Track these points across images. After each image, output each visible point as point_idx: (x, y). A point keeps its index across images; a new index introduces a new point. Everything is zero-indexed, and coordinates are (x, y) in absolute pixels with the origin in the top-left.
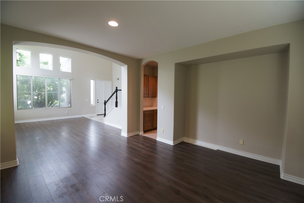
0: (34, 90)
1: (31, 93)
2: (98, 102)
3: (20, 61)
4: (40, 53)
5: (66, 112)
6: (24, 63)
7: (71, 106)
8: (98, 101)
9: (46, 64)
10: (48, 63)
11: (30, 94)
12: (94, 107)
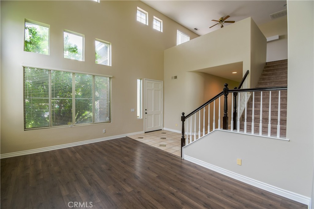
0: (54, 95)
1: (50, 100)
2: (146, 113)
3: (30, 43)
4: (64, 31)
5: (104, 131)
6: (37, 47)
7: (110, 119)
8: (146, 111)
9: (74, 51)
10: (77, 50)
11: (47, 101)
12: (142, 120)
